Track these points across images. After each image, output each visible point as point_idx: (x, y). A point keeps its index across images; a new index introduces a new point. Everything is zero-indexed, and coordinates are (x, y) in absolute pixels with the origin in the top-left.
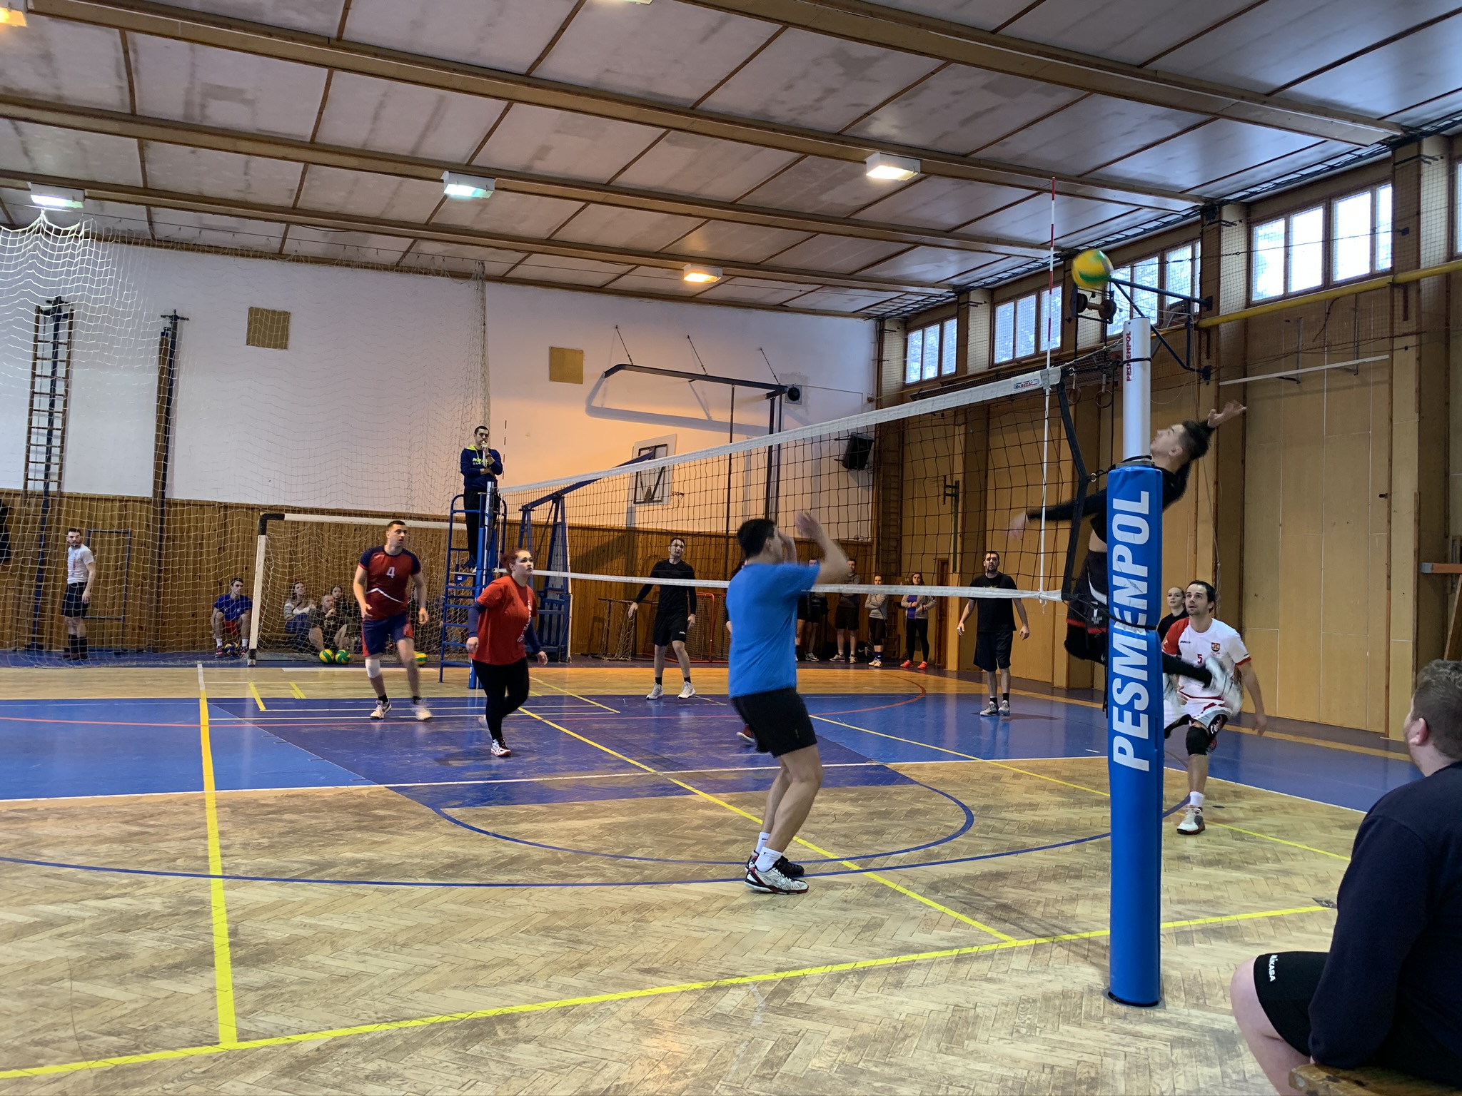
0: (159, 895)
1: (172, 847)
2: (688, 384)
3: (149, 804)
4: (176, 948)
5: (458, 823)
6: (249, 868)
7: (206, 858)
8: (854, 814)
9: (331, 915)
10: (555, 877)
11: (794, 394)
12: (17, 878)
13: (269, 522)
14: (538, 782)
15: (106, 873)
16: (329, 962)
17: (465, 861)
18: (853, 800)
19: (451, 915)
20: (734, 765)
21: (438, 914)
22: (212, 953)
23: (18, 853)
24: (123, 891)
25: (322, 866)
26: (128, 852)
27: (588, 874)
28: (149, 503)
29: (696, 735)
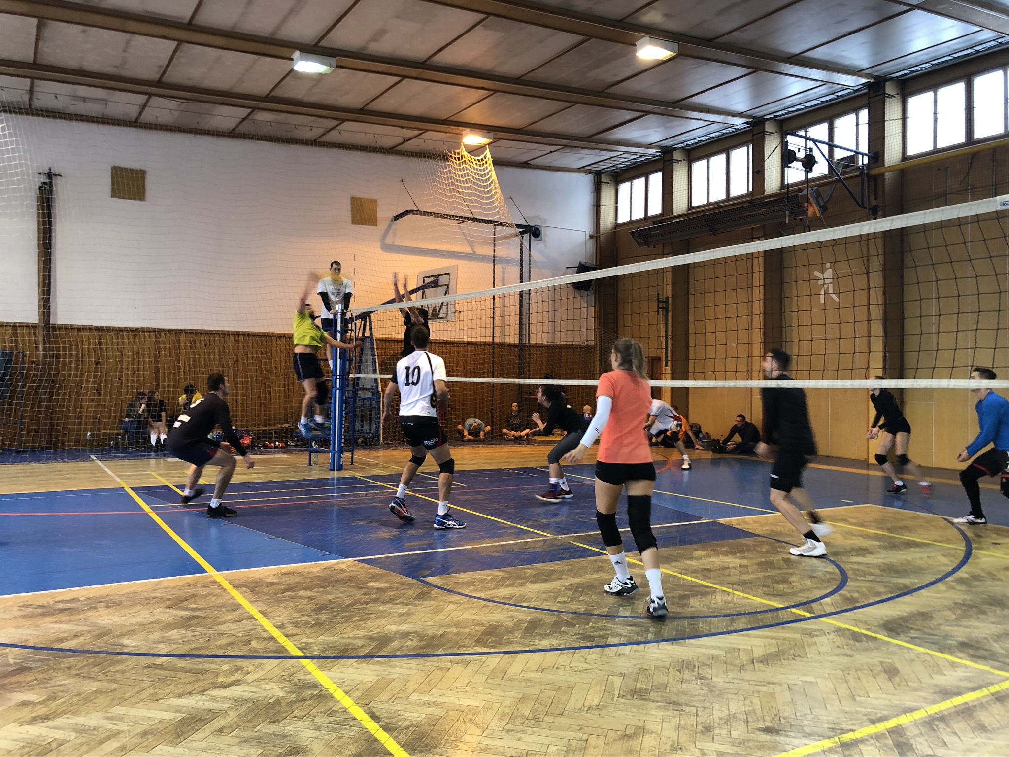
0: (270, 680)
2: (457, 225)
4: (340, 738)
5: (449, 591)
6: (321, 647)
7: (272, 638)
8: (747, 566)
9: (441, 692)
10: (584, 639)
11: (536, 233)
12: (124, 672)
14: (470, 550)
15: (200, 660)
16: (488, 742)
17: (494, 628)
19: (541, 684)
21: (529, 684)
22: (376, 740)
23: (100, 644)
24: (232, 678)
25: (381, 641)
26: (200, 636)
27: (608, 635)
28: (35, 327)
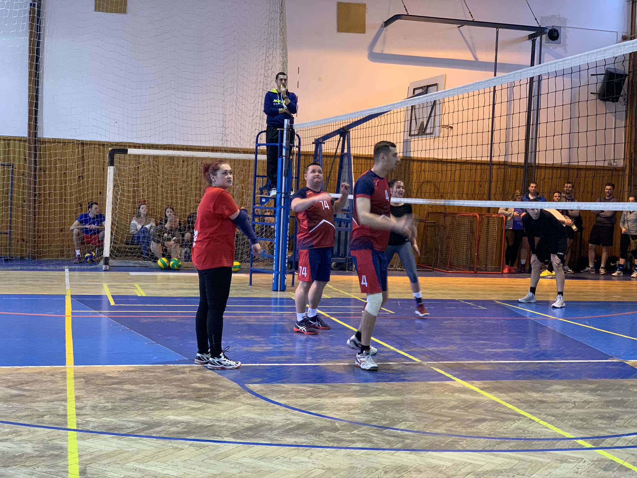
0: (31, 441)
1: (41, 407)
2: (457, 29)
3: (26, 374)
5: (258, 396)
6: (96, 424)
7: (65, 415)
8: (591, 402)
9: (156, 463)
10: (332, 441)
11: (554, 35)
13: (117, 156)
17: (261, 425)
18: (592, 391)
19: (247, 467)
20: (489, 358)
21: (237, 466)
24: (6, 437)
25: (151, 426)
26: (10, 409)
27: (358, 440)
28: (25, 141)
29: (458, 333)
